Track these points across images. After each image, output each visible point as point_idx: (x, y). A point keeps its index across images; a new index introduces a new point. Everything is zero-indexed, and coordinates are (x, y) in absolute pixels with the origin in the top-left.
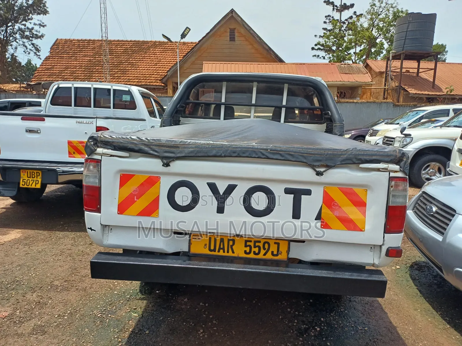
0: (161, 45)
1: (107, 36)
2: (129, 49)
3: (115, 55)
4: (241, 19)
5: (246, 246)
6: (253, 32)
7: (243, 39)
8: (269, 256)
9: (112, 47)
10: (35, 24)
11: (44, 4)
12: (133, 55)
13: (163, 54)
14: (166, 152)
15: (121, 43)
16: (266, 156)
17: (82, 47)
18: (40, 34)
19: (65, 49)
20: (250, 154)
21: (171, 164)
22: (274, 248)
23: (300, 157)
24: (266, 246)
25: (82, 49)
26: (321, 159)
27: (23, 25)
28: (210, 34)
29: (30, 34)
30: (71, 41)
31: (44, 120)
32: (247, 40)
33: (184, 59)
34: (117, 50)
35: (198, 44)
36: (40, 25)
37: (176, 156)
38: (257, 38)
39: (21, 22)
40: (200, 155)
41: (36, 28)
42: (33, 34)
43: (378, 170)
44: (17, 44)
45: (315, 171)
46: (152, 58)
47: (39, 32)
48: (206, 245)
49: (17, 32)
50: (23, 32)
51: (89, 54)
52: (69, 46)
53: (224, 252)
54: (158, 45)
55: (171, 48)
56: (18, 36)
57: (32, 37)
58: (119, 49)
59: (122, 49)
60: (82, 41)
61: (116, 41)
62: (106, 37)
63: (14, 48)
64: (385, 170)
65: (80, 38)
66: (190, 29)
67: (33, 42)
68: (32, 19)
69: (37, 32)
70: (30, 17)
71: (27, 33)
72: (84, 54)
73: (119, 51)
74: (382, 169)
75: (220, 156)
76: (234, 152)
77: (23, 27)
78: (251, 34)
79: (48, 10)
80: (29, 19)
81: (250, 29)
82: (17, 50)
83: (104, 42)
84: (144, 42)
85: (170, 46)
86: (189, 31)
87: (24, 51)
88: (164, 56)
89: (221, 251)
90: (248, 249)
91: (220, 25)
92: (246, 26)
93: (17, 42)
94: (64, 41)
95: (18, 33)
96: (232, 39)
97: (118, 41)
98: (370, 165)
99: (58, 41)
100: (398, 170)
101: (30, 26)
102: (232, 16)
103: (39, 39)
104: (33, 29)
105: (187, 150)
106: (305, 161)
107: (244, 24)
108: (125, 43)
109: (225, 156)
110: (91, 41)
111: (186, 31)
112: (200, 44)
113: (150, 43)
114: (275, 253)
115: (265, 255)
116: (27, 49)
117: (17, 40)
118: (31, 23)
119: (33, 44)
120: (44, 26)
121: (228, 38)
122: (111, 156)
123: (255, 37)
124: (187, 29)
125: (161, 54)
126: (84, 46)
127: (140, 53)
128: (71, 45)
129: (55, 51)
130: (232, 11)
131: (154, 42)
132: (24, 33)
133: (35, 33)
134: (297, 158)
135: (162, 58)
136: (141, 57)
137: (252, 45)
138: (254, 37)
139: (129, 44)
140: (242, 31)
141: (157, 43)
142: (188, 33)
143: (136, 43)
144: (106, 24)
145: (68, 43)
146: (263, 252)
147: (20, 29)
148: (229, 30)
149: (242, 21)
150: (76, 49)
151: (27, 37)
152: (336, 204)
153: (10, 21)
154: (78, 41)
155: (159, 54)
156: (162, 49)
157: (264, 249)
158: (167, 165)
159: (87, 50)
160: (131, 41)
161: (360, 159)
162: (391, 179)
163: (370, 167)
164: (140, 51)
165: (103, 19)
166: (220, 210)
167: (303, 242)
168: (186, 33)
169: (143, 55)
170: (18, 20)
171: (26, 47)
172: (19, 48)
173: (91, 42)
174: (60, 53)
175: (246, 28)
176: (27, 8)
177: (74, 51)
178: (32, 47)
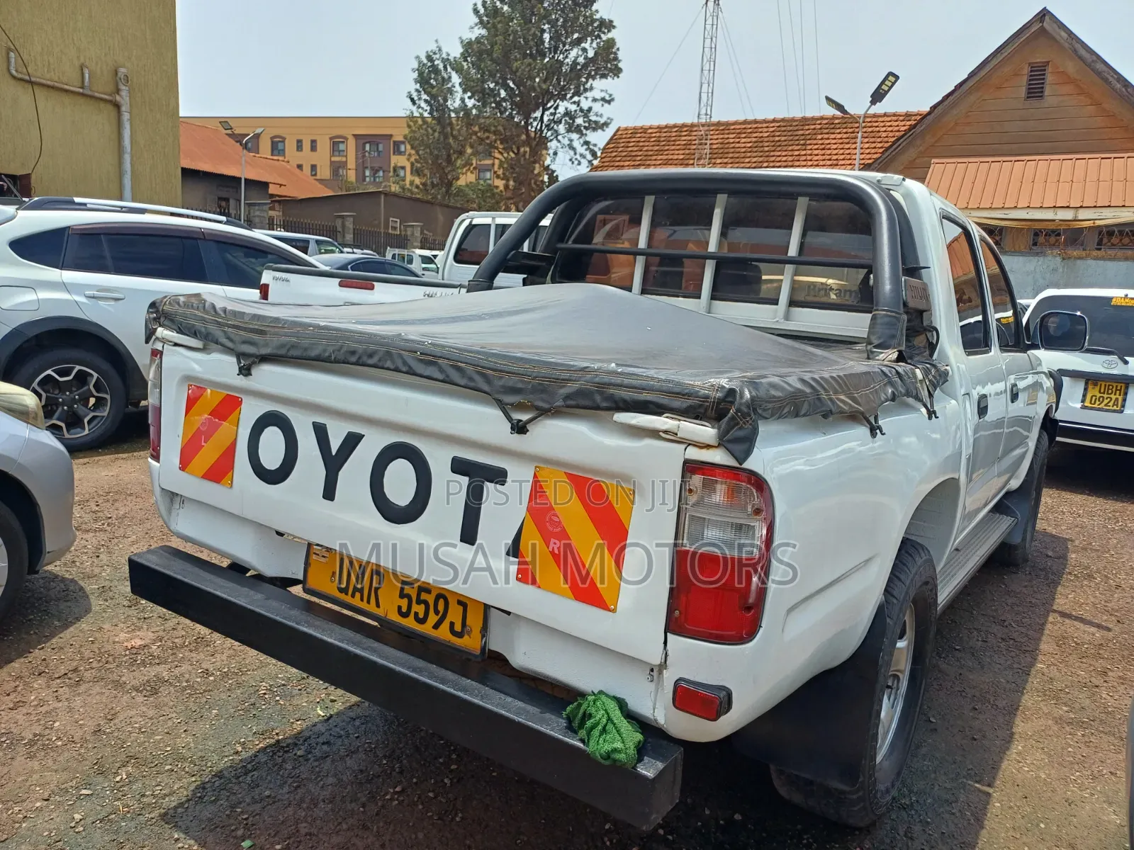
0: (845, 126)
1: (709, 112)
2: (766, 139)
3: (731, 155)
4: (1070, 33)
5: (402, 595)
6: (1105, 68)
7: (1068, 89)
8: (443, 633)
9: (728, 138)
10: (595, 100)
11: (615, 53)
12: (772, 154)
13: (847, 146)
14: (244, 342)
15: (749, 126)
16: (410, 367)
17: (664, 143)
18: (602, 121)
19: (630, 149)
20: (380, 360)
21: (254, 371)
22: (455, 615)
23: (477, 378)
24: (441, 607)
25: (662, 148)
26: (520, 385)
27: (574, 103)
28: (965, 87)
29: (584, 122)
30: (644, 130)
31: (372, 288)
32: (1082, 92)
33: (885, 156)
34: (737, 145)
35: (929, 113)
36: (603, 99)
37: (258, 353)
38: (1114, 82)
39: (571, 98)
40: (294, 353)
41: (597, 107)
42: (590, 120)
43: (654, 434)
44: (559, 144)
45: (509, 418)
46: (816, 158)
47: (601, 116)
48: (334, 573)
49: (561, 120)
50: (573, 118)
51: (676, 157)
52: (639, 142)
53: (362, 600)
54: (838, 126)
55: (870, 130)
56: (561, 128)
57: (586, 128)
58: (743, 140)
59: (749, 140)
60: (666, 130)
61: (740, 124)
62: (706, 114)
63: (551, 155)
64: (671, 437)
65: (663, 123)
66: (897, 78)
67: (588, 139)
68: (591, 88)
69: (597, 116)
70: (588, 86)
71: (579, 121)
72: (665, 157)
73: (743, 145)
74: (666, 432)
75: (327, 360)
76: (353, 353)
77: (573, 108)
78: (1099, 74)
79: (620, 65)
80: (586, 90)
81: (1095, 58)
82: (557, 159)
83: (701, 128)
84: (805, 121)
85: (869, 124)
86: (893, 84)
87: (571, 160)
88: (848, 151)
89: (358, 595)
90: (404, 603)
91: (1000, 57)
92: (1083, 52)
93: (559, 141)
94: (630, 132)
95: (563, 121)
96: (1035, 91)
97: (745, 122)
98: (635, 417)
99: (620, 133)
100: (713, 442)
101: (585, 105)
102: (1043, 30)
103: (600, 131)
104: (590, 109)
105: (276, 341)
106: (486, 388)
107: (1078, 46)
108: (760, 126)
109: (337, 361)
110: (686, 126)
111: (887, 82)
112: (933, 115)
113: (818, 122)
114: (458, 628)
115: (436, 626)
116: (575, 154)
117: (560, 137)
118: (586, 98)
119: (587, 143)
120: (609, 102)
121: (1023, 92)
122: (176, 345)
123: (1111, 79)
124: (892, 77)
125: (841, 146)
126: (668, 139)
127: (790, 148)
128: (643, 140)
129: (609, 155)
130: (1044, 14)
131: (831, 119)
132: (574, 121)
133: (593, 118)
134: (471, 379)
135: (842, 157)
136: (790, 158)
137: (1098, 104)
138: (1106, 80)
139: (767, 127)
140: (1071, 67)
141: (837, 121)
142: (890, 88)
143: (785, 124)
144: (711, 85)
145: (639, 135)
146: (433, 619)
147: (567, 113)
148: (1026, 70)
149: (1069, 40)
150: (650, 148)
151: (578, 130)
152: (555, 519)
153: (552, 96)
154: (660, 128)
155: (835, 146)
156: (845, 136)
157: (437, 612)
158: (245, 371)
159: (673, 147)
160: (774, 121)
161: (611, 398)
162: (690, 467)
163: (633, 422)
164: (791, 143)
165: (706, 73)
166: (329, 493)
167: (508, 613)
168: (886, 88)
169: (797, 153)
170: (566, 95)
171: (574, 149)
172: (560, 154)
173: (685, 129)
174: (618, 159)
175: (1081, 58)
176: (585, 66)
177: (646, 153)
178: (586, 150)
